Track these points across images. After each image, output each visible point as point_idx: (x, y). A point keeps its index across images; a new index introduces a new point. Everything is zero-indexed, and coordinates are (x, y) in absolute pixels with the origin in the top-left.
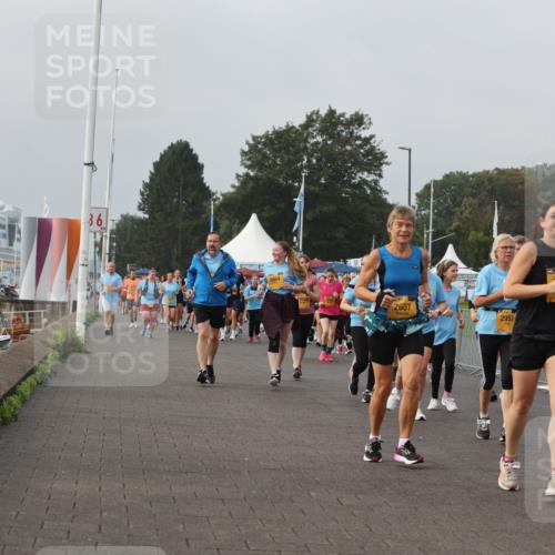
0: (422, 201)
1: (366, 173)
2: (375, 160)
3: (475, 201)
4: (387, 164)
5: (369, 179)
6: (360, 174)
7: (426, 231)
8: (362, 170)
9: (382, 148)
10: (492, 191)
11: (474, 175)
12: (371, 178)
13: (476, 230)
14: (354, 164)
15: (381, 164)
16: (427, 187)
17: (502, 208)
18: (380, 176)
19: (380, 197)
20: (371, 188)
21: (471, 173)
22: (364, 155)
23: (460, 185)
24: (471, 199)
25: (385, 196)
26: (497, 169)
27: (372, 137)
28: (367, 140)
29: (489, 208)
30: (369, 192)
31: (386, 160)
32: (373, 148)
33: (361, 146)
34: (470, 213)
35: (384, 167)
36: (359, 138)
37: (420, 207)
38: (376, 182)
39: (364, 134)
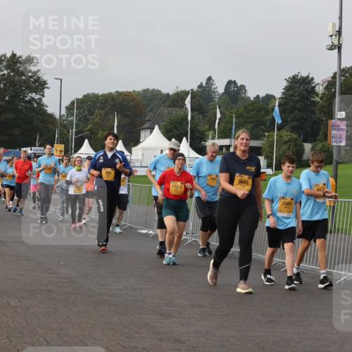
0: (69, 112)
1: (34, 94)
2: (40, 85)
3: (102, 112)
4: (47, 88)
5: (36, 98)
6: (30, 95)
7: (71, 131)
8: (32, 92)
9: (45, 78)
10: (113, 106)
11: (102, 96)
12: (37, 97)
13: (103, 130)
14: (27, 88)
15: (44, 88)
16: (73, 103)
17: (119, 116)
18: (43, 96)
19: (43, 109)
20: (37, 103)
21: (100, 94)
22: (33, 82)
23: (94, 102)
24: (100, 110)
25: (46, 108)
26: (117, 92)
27: (39, 71)
28: (35, 73)
29: (111, 116)
30: (36, 105)
31: (46, 86)
32: (39, 78)
33: (31, 77)
34: (99, 119)
35: (46, 90)
36: (30, 71)
37: (67, 116)
38: (40, 99)
39: (33, 69)
